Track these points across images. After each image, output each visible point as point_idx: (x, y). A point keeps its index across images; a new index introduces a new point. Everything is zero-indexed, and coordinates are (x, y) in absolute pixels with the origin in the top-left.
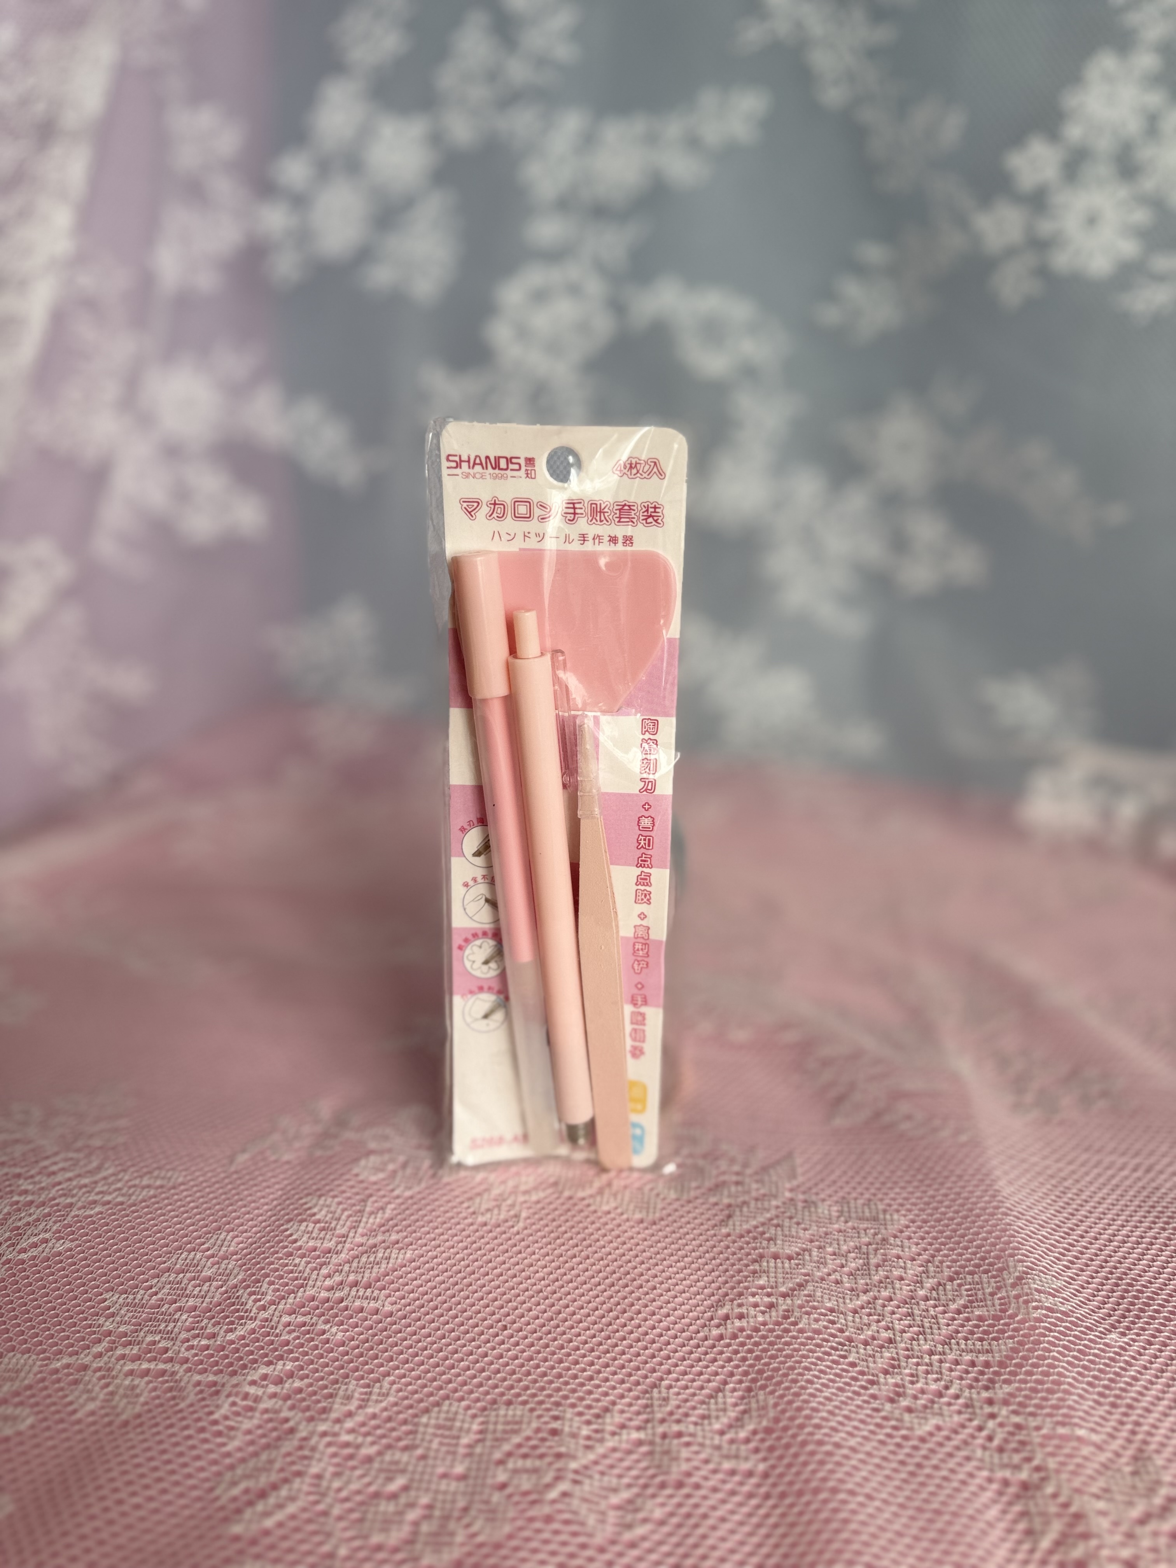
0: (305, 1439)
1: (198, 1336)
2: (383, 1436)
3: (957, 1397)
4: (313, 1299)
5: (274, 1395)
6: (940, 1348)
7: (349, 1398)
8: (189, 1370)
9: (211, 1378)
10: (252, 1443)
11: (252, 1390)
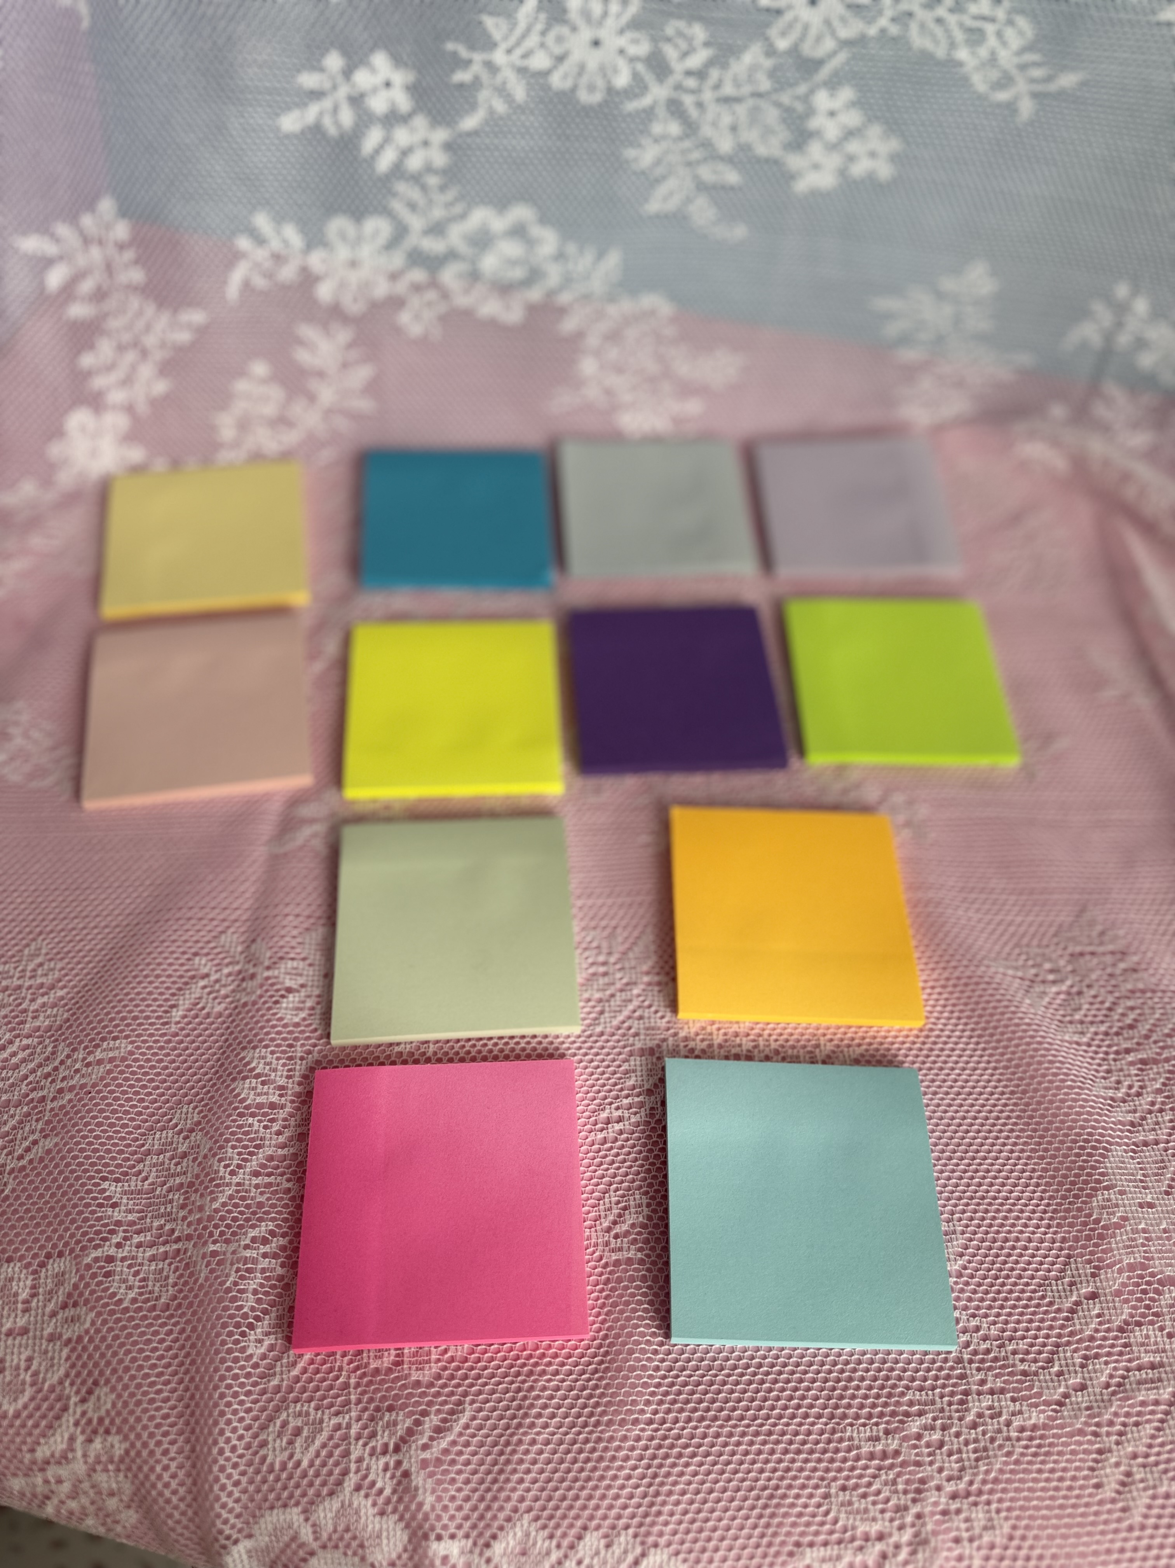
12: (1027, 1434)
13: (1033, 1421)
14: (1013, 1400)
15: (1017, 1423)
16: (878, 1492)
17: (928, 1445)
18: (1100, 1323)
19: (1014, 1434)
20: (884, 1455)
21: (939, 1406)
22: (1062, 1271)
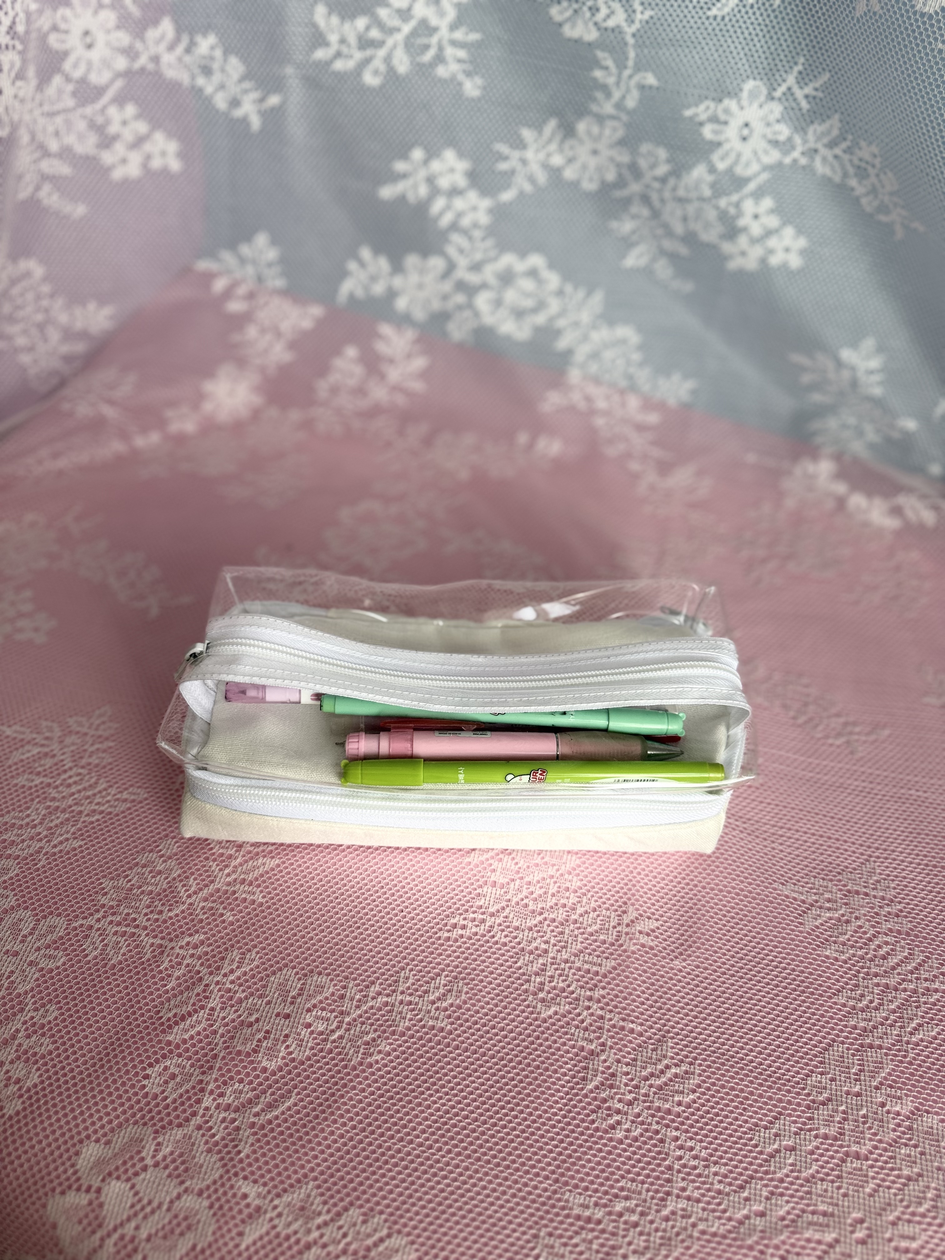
0: (207, 985)
1: (152, 912)
2: (249, 987)
3: (573, 992)
4: (218, 890)
5: (192, 956)
6: (573, 958)
7: (233, 961)
8: (147, 935)
9: (159, 942)
10: (180, 985)
11: (181, 952)
12: (707, 1237)
13: (714, 1229)
14: (704, 1209)
15: (701, 1226)
16: (576, 1245)
17: (626, 1223)
18: (792, 1171)
19: (696, 1234)
20: (589, 1220)
21: (643, 1197)
22: (771, 1122)
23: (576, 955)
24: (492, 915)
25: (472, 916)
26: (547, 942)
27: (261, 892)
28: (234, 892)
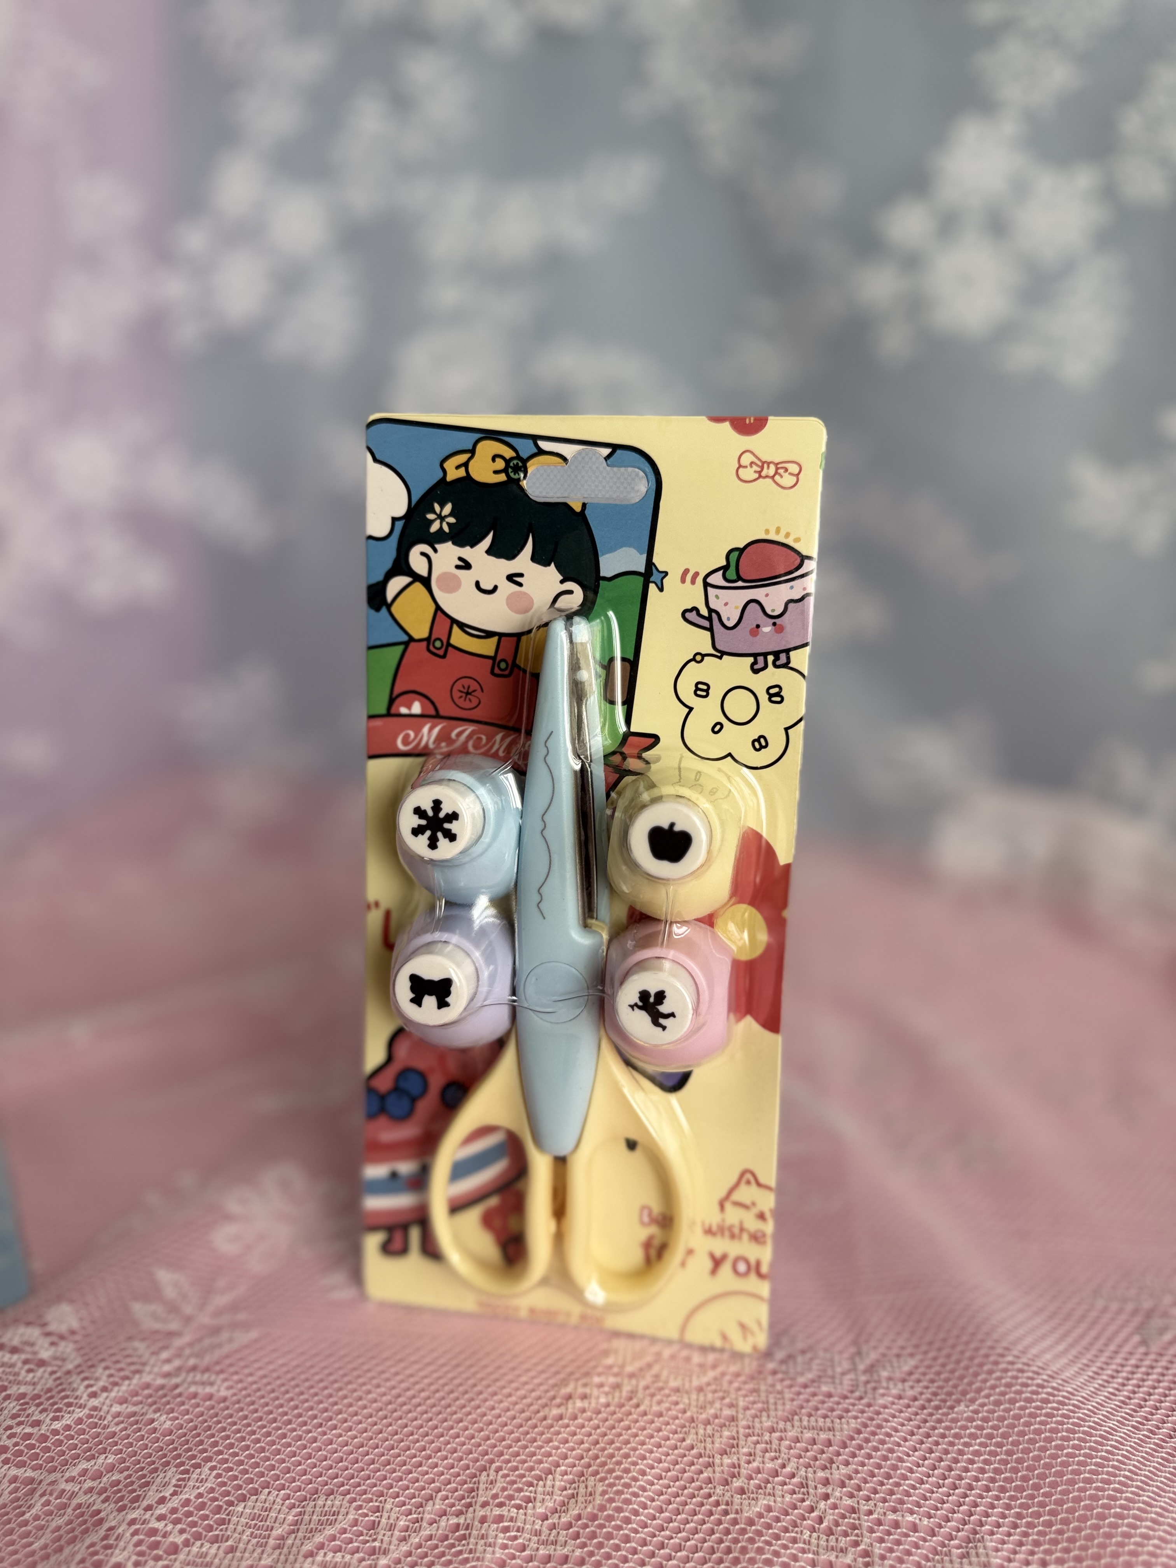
0: (112, 1528)
2: (194, 1525)
3: (793, 1475)
4: (147, 1386)
5: (90, 1490)
7: (165, 1485)
9: (29, 1473)
10: (58, 1539)
11: (69, 1487)
23: (787, 1420)
24: (632, 1376)
25: (597, 1380)
26: (731, 1406)
27: (225, 1380)
28: (177, 1386)
